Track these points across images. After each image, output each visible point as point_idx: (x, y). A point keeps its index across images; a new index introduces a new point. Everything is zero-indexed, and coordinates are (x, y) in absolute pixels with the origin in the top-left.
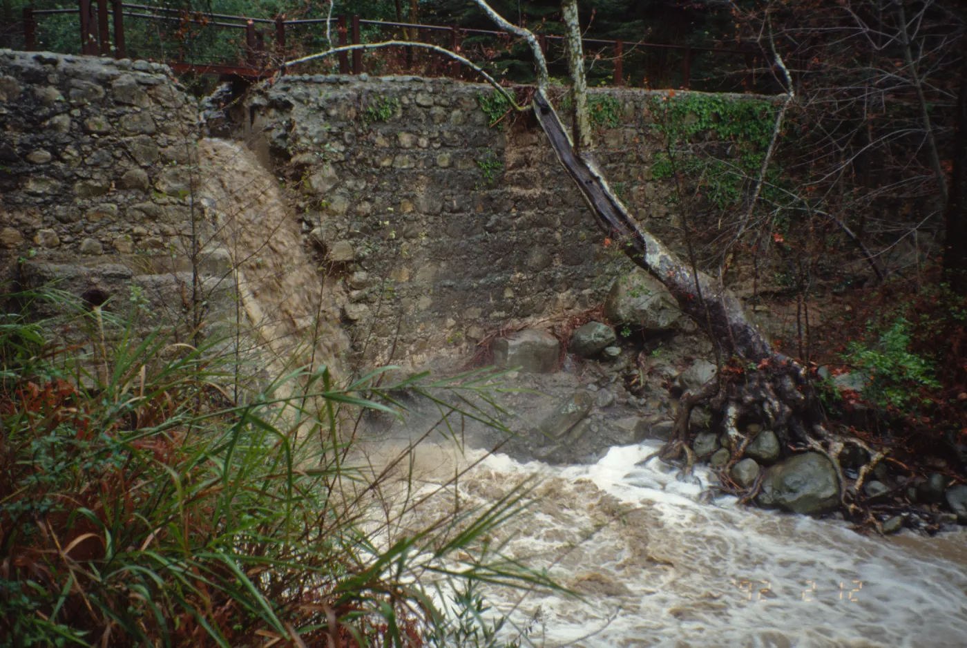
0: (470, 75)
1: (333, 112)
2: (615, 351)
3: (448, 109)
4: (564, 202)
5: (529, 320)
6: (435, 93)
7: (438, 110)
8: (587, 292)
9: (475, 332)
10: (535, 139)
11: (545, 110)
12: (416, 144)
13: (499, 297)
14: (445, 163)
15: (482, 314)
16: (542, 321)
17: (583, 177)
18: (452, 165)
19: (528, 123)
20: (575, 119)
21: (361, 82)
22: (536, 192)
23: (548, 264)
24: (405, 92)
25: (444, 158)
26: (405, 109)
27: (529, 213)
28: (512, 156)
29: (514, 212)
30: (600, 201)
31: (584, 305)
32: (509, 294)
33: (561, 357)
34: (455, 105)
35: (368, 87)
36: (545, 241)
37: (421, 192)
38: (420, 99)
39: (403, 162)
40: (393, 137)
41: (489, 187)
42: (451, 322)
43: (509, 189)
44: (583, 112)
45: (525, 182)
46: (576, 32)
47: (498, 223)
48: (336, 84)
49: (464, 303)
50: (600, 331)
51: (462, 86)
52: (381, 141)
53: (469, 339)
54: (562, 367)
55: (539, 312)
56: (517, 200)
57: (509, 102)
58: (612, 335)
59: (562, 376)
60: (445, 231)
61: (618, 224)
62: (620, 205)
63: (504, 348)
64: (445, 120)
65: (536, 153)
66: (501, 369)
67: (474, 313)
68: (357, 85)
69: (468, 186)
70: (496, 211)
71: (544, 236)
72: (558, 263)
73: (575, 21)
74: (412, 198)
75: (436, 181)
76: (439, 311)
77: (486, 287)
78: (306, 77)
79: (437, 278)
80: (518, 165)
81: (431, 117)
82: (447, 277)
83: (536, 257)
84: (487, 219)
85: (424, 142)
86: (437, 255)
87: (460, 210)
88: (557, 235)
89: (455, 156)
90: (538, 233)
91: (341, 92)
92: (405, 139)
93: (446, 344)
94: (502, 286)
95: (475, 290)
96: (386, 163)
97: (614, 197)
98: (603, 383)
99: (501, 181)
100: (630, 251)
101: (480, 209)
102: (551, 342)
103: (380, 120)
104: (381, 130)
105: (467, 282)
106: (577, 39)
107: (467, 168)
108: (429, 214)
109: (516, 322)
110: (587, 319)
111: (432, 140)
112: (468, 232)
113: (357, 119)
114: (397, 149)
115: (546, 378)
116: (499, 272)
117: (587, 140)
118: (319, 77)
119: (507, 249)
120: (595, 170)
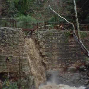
0: (64, 29)
1: (43, 34)
2: (85, 70)
3: (60, 34)
4: (78, 47)
5: (72, 65)
6: (58, 32)
7: (59, 34)
8: (82, 61)
9: (64, 66)
10: (73, 38)
11: (74, 34)
12: (55, 39)
13: (68, 61)
14: (59, 42)
15: (65, 64)
16: (75, 65)
17: (79, 43)
18: (60, 42)
19: (72, 36)
20: (78, 35)
21: (48, 30)
22: (73, 46)
23: (75, 56)
24: (54, 32)
25: (59, 41)
26: (54, 34)
27: (72, 49)
28: (70, 41)
29: (70, 49)
30: (82, 47)
31: (81, 63)
32: (69, 61)
33: (77, 70)
34: (61, 34)
35: (48, 31)
36: (75, 53)
37: (56, 46)
38: (56, 33)
39: (53, 41)
40: (52, 38)
41: (66, 45)
42: (60, 65)
43: (69, 45)
44: (79, 34)
45: (72, 44)
46: (78, 23)
47: (67, 50)
48: (44, 31)
49: (62, 62)
50: (83, 66)
51: (62, 31)
52: (50, 38)
53: (63, 67)
54: (77, 72)
55: (74, 64)
56: (70, 47)
57: (69, 33)
58: (85, 67)
59: (77, 73)
60: (59, 51)
61: (84, 50)
62: (85, 47)
63: (68, 69)
64: (59, 35)
65: (73, 40)
66: (68, 72)
67: (64, 63)
68: (47, 31)
69: (63, 45)
70: (67, 48)
71: (75, 52)
72: (77, 56)
73: (78, 21)
74: (54, 46)
75: (58, 44)
76: (58, 63)
77: (65, 59)
78: (40, 30)
79: (58, 58)
80: (71, 42)
81: (57, 35)
82: (60, 58)
83: (73, 55)
84: (66, 50)
85: (56, 39)
86: (58, 55)
87: (62, 48)
88: (77, 52)
89: (61, 40)
90: (74, 52)
91: (45, 32)
92: (54, 38)
93: (60, 68)
94: (68, 59)
95: (64, 60)
96: (51, 41)
97: (84, 46)
98: (83, 75)
99: (68, 44)
100: (86, 54)
101: (65, 48)
102: (75, 68)
103: (50, 35)
104: (50, 37)
105: (62, 59)
106: (78, 24)
107: (63, 42)
108: (57, 49)
109: (70, 65)
110: (81, 65)
111: (58, 38)
112: (63, 51)
113: (47, 35)
114: (52, 39)
115: (74, 74)
116: (68, 57)
117: (80, 38)
118: (42, 30)
119: (69, 54)
120: (81, 42)
